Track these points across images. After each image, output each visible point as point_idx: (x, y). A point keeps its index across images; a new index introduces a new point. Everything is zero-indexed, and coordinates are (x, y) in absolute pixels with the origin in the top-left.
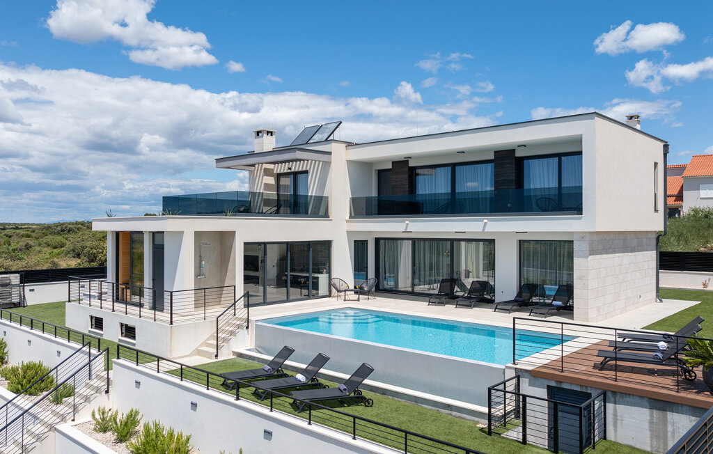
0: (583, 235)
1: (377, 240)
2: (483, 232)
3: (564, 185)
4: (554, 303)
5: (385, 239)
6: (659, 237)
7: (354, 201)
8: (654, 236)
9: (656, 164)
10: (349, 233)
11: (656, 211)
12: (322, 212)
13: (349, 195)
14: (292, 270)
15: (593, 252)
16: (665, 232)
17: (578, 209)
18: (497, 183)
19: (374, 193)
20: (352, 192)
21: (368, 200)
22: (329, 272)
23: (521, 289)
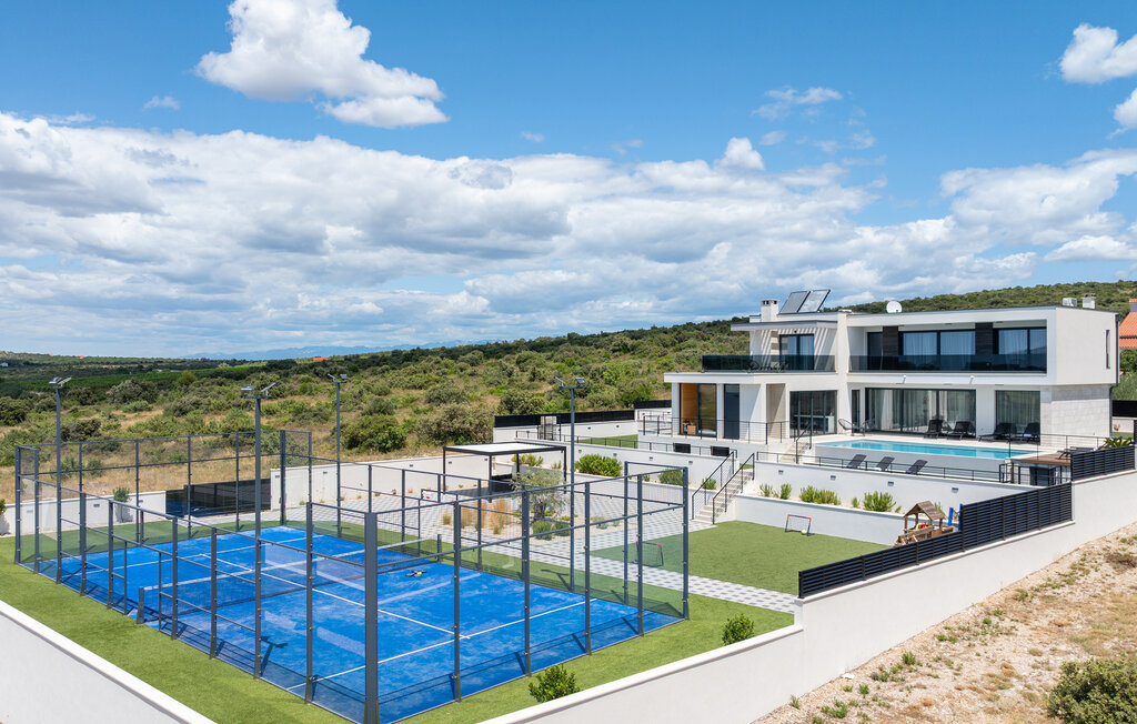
0: (1047, 388)
1: (867, 389)
2: (970, 384)
3: (1032, 348)
4: (1026, 435)
5: (873, 389)
6: (1112, 388)
7: (852, 358)
8: (1108, 388)
9: (1108, 331)
10: (849, 384)
11: (1108, 367)
12: (828, 367)
13: (848, 355)
14: (802, 413)
15: (1054, 399)
16: (1117, 384)
17: (1043, 369)
18: (978, 349)
19: (865, 354)
20: (851, 352)
21: (861, 357)
22: (835, 415)
23: (998, 427)
